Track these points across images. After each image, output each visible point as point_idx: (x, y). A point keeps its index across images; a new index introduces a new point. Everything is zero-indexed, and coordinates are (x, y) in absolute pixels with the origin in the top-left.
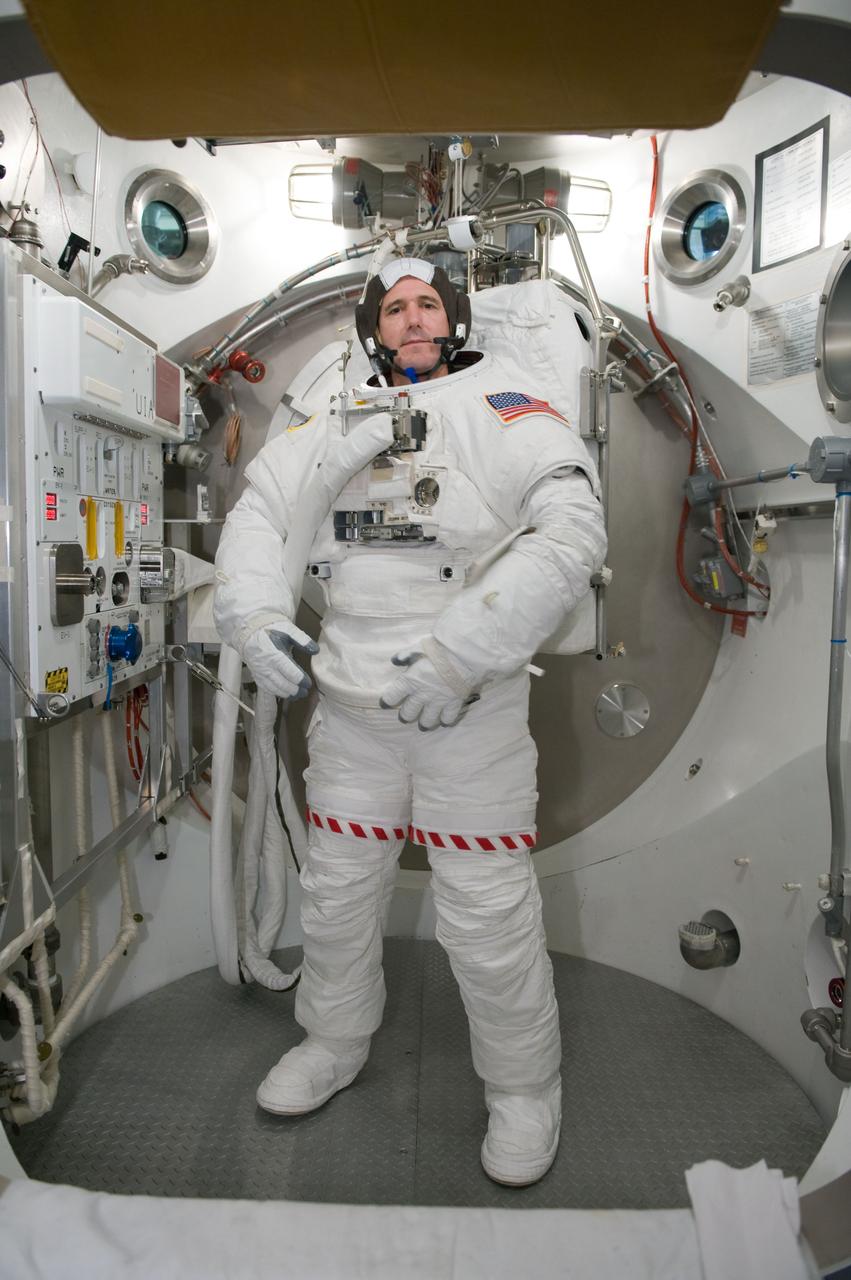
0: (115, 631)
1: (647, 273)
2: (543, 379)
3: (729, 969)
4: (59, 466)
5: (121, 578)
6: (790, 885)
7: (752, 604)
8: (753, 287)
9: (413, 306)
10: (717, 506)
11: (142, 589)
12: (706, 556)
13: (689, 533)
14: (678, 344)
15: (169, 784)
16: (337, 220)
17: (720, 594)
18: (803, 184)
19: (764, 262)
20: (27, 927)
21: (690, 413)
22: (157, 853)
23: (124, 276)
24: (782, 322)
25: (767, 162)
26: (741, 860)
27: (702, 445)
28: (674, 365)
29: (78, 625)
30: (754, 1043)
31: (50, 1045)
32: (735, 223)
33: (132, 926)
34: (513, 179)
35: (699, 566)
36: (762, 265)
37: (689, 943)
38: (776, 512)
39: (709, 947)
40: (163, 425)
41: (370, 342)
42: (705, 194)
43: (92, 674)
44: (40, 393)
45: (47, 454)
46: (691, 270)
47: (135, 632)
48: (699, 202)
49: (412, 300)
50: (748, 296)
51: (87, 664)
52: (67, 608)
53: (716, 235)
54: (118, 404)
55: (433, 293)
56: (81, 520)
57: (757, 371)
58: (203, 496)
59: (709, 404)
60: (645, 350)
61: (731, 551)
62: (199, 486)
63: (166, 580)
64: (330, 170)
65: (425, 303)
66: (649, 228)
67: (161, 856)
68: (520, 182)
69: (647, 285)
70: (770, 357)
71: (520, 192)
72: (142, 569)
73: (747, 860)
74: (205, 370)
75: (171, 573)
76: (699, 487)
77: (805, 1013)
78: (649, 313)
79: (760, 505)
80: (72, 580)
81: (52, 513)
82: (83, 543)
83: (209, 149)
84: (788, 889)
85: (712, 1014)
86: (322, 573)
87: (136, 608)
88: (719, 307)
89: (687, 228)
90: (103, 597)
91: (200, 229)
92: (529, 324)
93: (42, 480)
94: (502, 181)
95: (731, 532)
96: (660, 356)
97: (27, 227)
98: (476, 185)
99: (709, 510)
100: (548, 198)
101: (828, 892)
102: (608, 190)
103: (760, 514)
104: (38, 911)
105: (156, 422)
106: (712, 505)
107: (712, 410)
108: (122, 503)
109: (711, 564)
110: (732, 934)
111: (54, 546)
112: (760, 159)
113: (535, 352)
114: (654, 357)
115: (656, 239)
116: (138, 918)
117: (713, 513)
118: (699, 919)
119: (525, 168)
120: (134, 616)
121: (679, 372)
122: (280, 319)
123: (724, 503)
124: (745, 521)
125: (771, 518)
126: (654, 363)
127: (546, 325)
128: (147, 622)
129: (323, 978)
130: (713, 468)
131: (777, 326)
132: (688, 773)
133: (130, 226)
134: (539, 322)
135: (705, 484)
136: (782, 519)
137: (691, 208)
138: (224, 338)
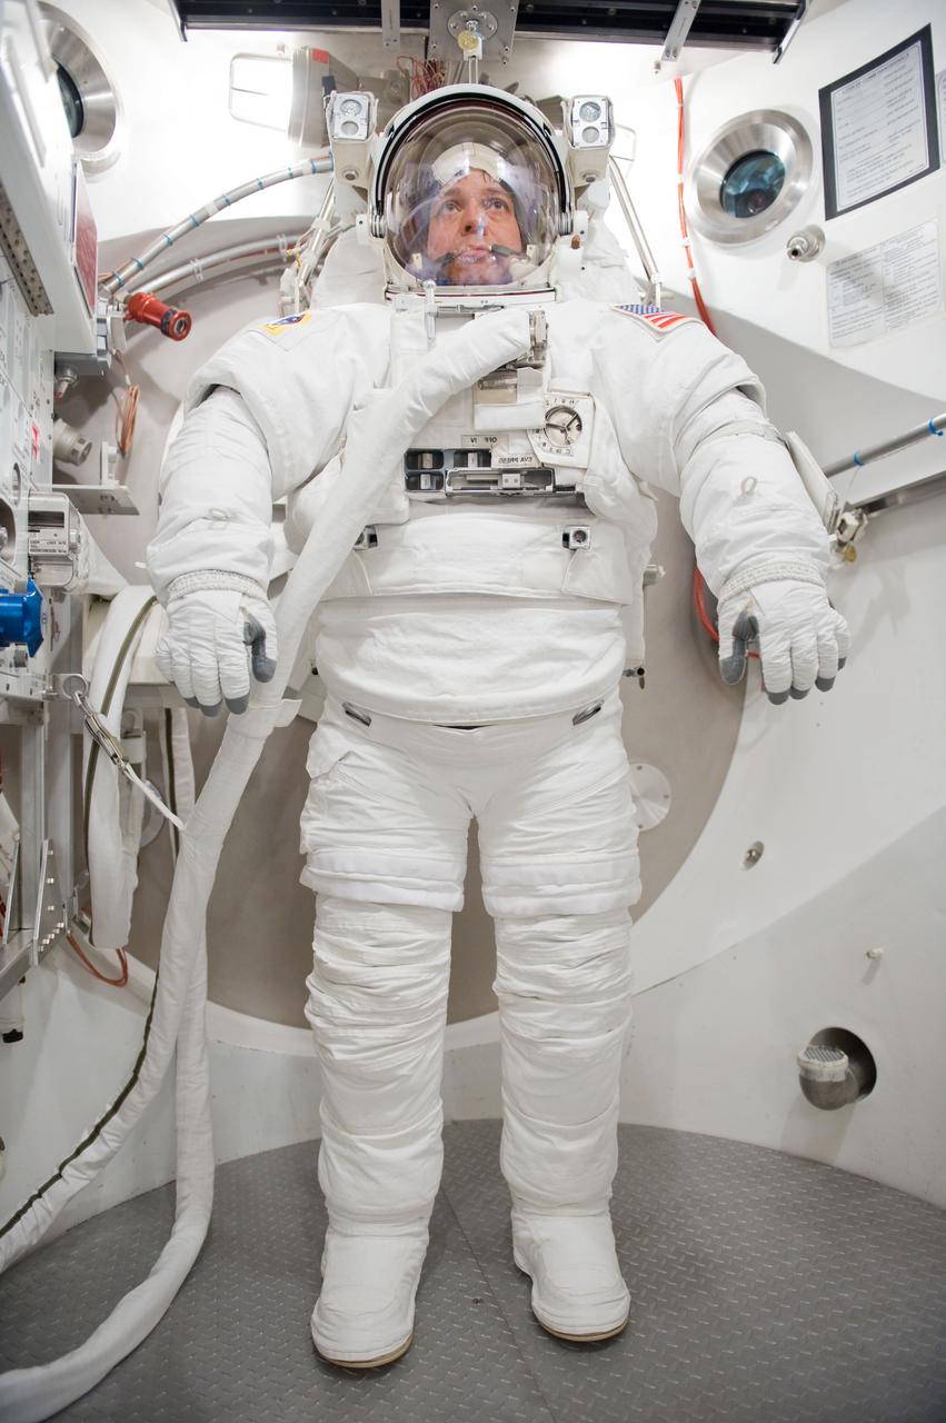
1: (685, 234)
3: (861, 1104)
8: (827, 237)
11: (30, 555)
14: (726, 316)
18: (895, 107)
19: (841, 204)
24: (878, 269)
25: (836, 95)
26: (876, 950)
32: (794, 166)
36: (839, 209)
38: (863, 509)
39: (841, 1078)
42: (757, 140)
48: (746, 150)
50: (822, 248)
57: (843, 332)
58: (110, 459)
63: (70, 548)
66: (680, 186)
67: (13, 1036)
69: (686, 248)
70: (862, 312)
72: (31, 522)
75: (77, 543)
78: (694, 284)
88: (793, 255)
103: (845, 512)
112: (825, 95)
122: (198, 269)
125: (861, 515)
131: (871, 273)
132: (744, 860)
136: (874, 514)
137: (735, 157)
138: (131, 262)
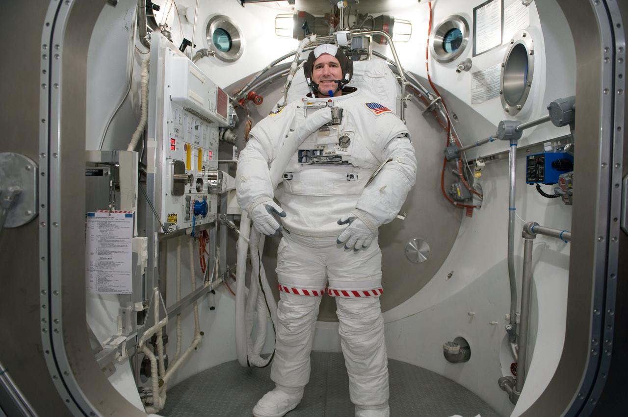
0: (197, 202)
1: (427, 58)
2: (382, 99)
3: (466, 363)
4: (177, 128)
5: (200, 181)
6: (493, 322)
7: (475, 202)
8: (473, 63)
9: (326, 66)
10: (459, 160)
11: (209, 188)
12: (455, 182)
13: (446, 172)
14: (441, 88)
15: (217, 275)
16: (295, 37)
17: (461, 198)
18: (493, 19)
19: (477, 52)
20: (156, 323)
21: (446, 119)
22: (211, 306)
23: (205, 58)
24: (486, 77)
25: (478, 11)
26: (471, 313)
27: (452, 133)
28: (440, 98)
29: (182, 196)
30: (477, 396)
31: (163, 381)
32: (465, 37)
33: (199, 337)
34: (369, 20)
35: (452, 186)
36: (477, 54)
37: (447, 351)
38: (485, 159)
39: (457, 353)
40: (221, 117)
41: (309, 79)
42: (452, 25)
43: (187, 219)
44: (171, 96)
45: (172, 122)
46: (446, 57)
47: (205, 203)
48: (450, 29)
49: (326, 64)
50: (471, 67)
51: (185, 215)
52: (178, 187)
53: (457, 43)
54: (202, 104)
55: (336, 61)
56: (185, 153)
57: (475, 98)
58: (236, 151)
59: (455, 115)
60: (427, 92)
61: (466, 179)
62: (234, 147)
63: (219, 184)
64: (293, 16)
65: (332, 65)
66: (428, 40)
67: (212, 308)
68: (373, 21)
69: (427, 63)
70: (481, 92)
71: (373, 26)
72: (209, 179)
73: (474, 313)
74: (237, 99)
75: (221, 181)
76: (451, 152)
77: (500, 379)
78: (429, 76)
79: (477, 157)
80: (180, 177)
81: (173, 147)
82: (185, 162)
83: (242, 4)
84: (491, 324)
85: (458, 384)
86: (289, 177)
87: (206, 195)
88: (458, 71)
89: (444, 40)
90: (192, 187)
91: (237, 40)
92: (376, 76)
93: (170, 133)
94: (366, 20)
95: (465, 171)
96: (434, 94)
97: (167, 33)
98: (354, 23)
99: (456, 161)
100: (385, 28)
101: (509, 322)
102: (410, 24)
103: (478, 160)
104: (161, 318)
105: (217, 115)
106: (457, 159)
107: (456, 118)
108: (202, 149)
109: (456, 185)
110: (467, 348)
111: (173, 161)
112: (475, 10)
113: (379, 88)
114: (430, 94)
115: (431, 45)
116: (202, 334)
117: (458, 163)
118: (452, 341)
119: (375, 16)
120: (205, 198)
121: (441, 101)
122: (270, 79)
123: (462, 158)
124: (472, 165)
125: (483, 162)
126: (431, 98)
127: (384, 77)
128: (210, 202)
129: (285, 359)
130: (457, 143)
131: (484, 79)
132: (447, 277)
133: (208, 38)
134: (380, 76)
135: (454, 151)
136: (488, 162)
137: (446, 31)
138: (246, 86)
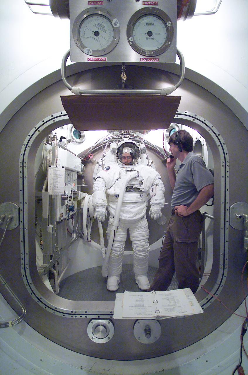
0: (70, 206)
1: (163, 140)
11: (74, 199)
23: (70, 143)
29: (64, 205)
48: (172, 129)
51: (66, 212)
52: (63, 202)
54: (72, 167)
58: (83, 181)
60: (163, 153)
72: (73, 195)
74: (84, 158)
78: (164, 147)
80: (64, 197)
89: (170, 133)
90: (68, 200)
91: (83, 134)
97: (56, 136)
108: (71, 183)
115: (165, 136)
126: (165, 156)
128: (74, 204)
133: (71, 133)
138: (87, 152)
